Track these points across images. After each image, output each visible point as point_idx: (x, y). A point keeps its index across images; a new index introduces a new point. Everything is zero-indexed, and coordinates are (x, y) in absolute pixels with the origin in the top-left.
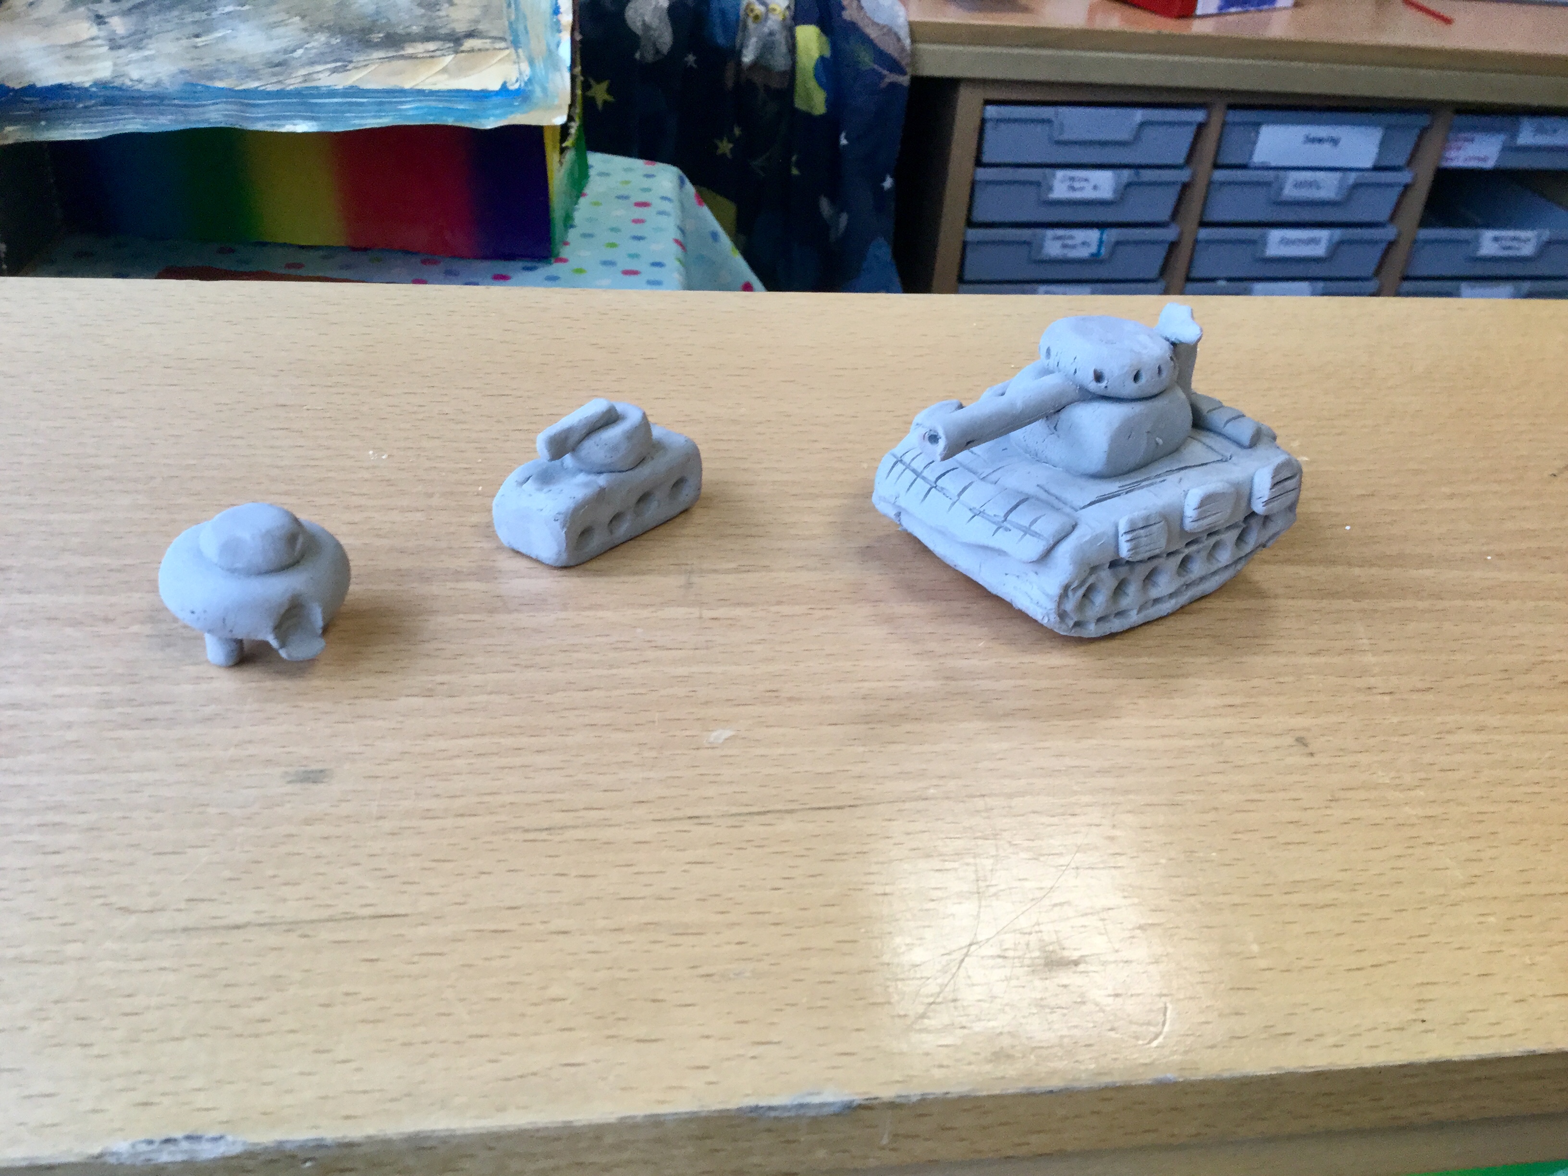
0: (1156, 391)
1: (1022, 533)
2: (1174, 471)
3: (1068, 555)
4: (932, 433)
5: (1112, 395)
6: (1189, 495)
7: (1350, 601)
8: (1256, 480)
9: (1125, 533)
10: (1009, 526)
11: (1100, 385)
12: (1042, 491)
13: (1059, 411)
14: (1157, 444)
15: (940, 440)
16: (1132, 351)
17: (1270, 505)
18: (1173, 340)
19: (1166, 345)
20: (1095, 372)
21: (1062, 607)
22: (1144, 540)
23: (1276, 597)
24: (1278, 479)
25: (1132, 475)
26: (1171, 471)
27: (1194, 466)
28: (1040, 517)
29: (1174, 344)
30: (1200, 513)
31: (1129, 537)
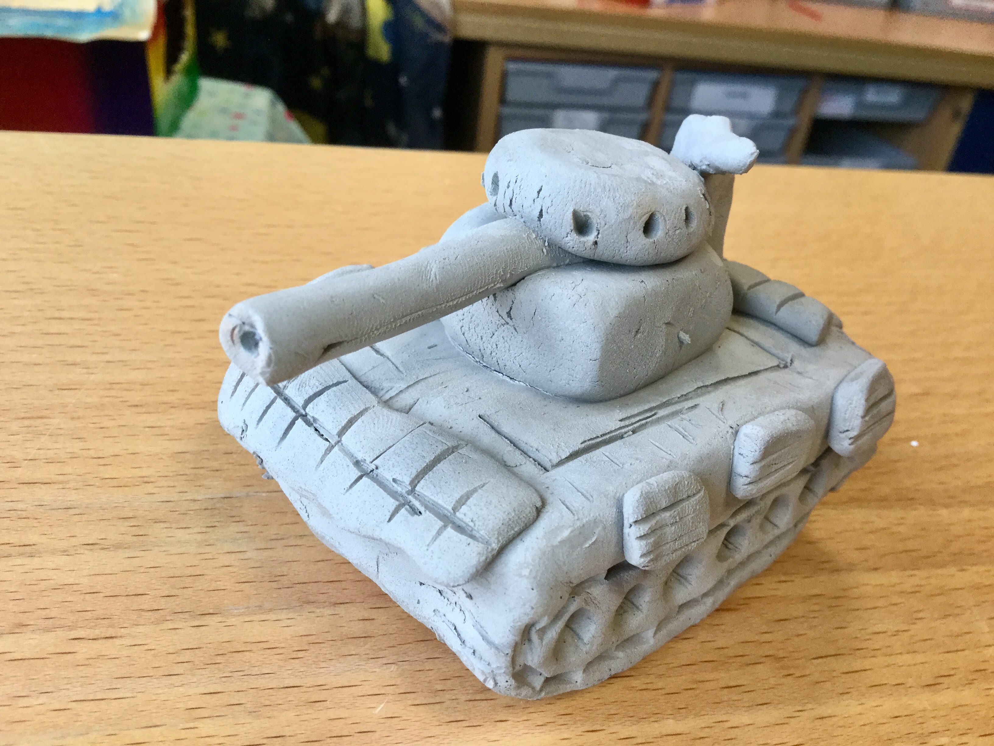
0: (680, 253)
1: (440, 523)
2: (707, 386)
3: (526, 572)
4: (247, 328)
5: (604, 258)
6: (741, 435)
7: (953, 570)
8: (840, 402)
9: (636, 522)
10: (417, 504)
11: (583, 239)
12: (486, 428)
13: (515, 284)
14: (681, 342)
15: (261, 344)
16: (639, 179)
17: (859, 442)
18: (704, 167)
19: (694, 176)
20: (576, 215)
21: (520, 661)
22: (670, 531)
23: (851, 568)
24: (872, 400)
25: (642, 394)
26: (704, 389)
27: (738, 378)
28: (475, 490)
29: (704, 175)
30: (762, 469)
31: (644, 529)
